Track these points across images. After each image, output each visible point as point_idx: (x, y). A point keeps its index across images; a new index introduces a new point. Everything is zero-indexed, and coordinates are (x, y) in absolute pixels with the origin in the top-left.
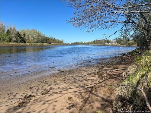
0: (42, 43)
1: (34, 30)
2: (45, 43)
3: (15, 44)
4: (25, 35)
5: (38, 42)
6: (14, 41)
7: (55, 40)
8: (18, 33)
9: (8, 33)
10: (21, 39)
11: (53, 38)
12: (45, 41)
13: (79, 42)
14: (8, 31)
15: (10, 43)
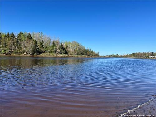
0: (83, 55)
1: (75, 43)
2: (85, 55)
3: (60, 55)
4: (67, 47)
5: (78, 54)
6: (59, 53)
7: (92, 52)
8: (62, 45)
9: (54, 46)
10: (64, 51)
11: (91, 50)
12: (85, 53)
13: (114, 55)
14: (54, 44)
15: (55, 55)
